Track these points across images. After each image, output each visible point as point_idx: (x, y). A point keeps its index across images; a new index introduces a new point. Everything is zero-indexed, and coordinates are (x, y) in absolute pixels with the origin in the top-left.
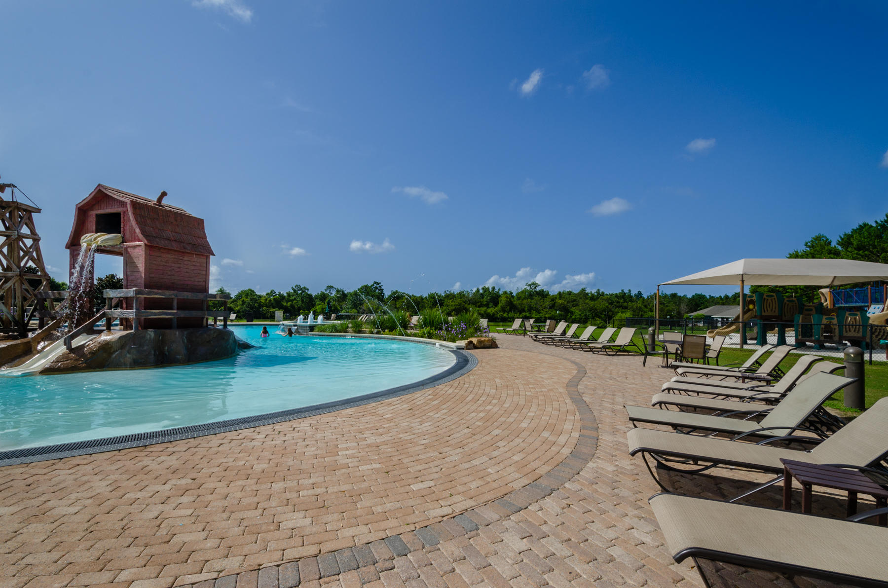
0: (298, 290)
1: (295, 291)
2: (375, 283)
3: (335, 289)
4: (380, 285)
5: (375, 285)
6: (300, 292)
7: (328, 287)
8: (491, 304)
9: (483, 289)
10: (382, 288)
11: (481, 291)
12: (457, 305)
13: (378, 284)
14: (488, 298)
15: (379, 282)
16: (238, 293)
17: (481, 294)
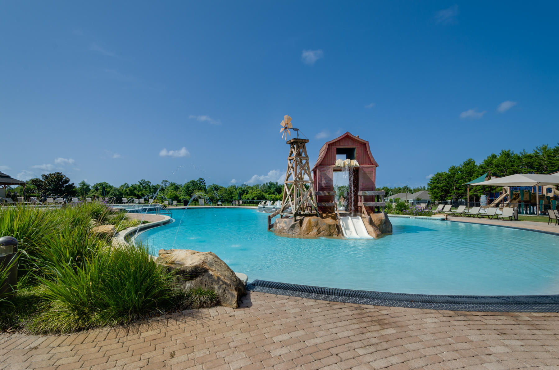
0: (143, 183)
1: (141, 183)
2: (200, 179)
3: (169, 182)
4: (203, 180)
5: (200, 180)
6: (145, 184)
7: (163, 181)
8: (276, 193)
9: (270, 183)
10: (205, 182)
11: (269, 185)
12: (258, 193)
13: (202, 179)
14: (274, 189)
15: (202, 178)
16: (94, 185)
17: (269, 186)
